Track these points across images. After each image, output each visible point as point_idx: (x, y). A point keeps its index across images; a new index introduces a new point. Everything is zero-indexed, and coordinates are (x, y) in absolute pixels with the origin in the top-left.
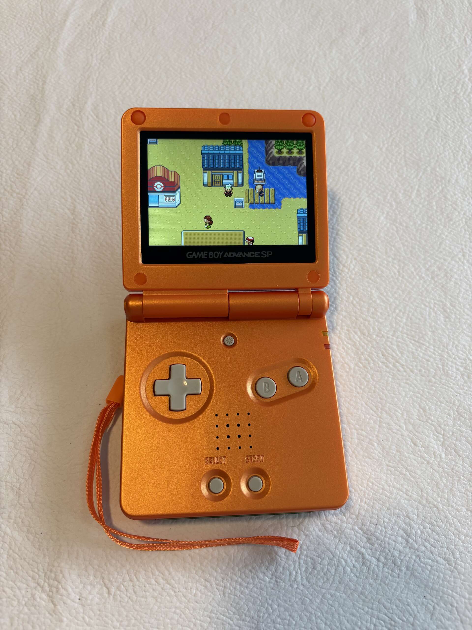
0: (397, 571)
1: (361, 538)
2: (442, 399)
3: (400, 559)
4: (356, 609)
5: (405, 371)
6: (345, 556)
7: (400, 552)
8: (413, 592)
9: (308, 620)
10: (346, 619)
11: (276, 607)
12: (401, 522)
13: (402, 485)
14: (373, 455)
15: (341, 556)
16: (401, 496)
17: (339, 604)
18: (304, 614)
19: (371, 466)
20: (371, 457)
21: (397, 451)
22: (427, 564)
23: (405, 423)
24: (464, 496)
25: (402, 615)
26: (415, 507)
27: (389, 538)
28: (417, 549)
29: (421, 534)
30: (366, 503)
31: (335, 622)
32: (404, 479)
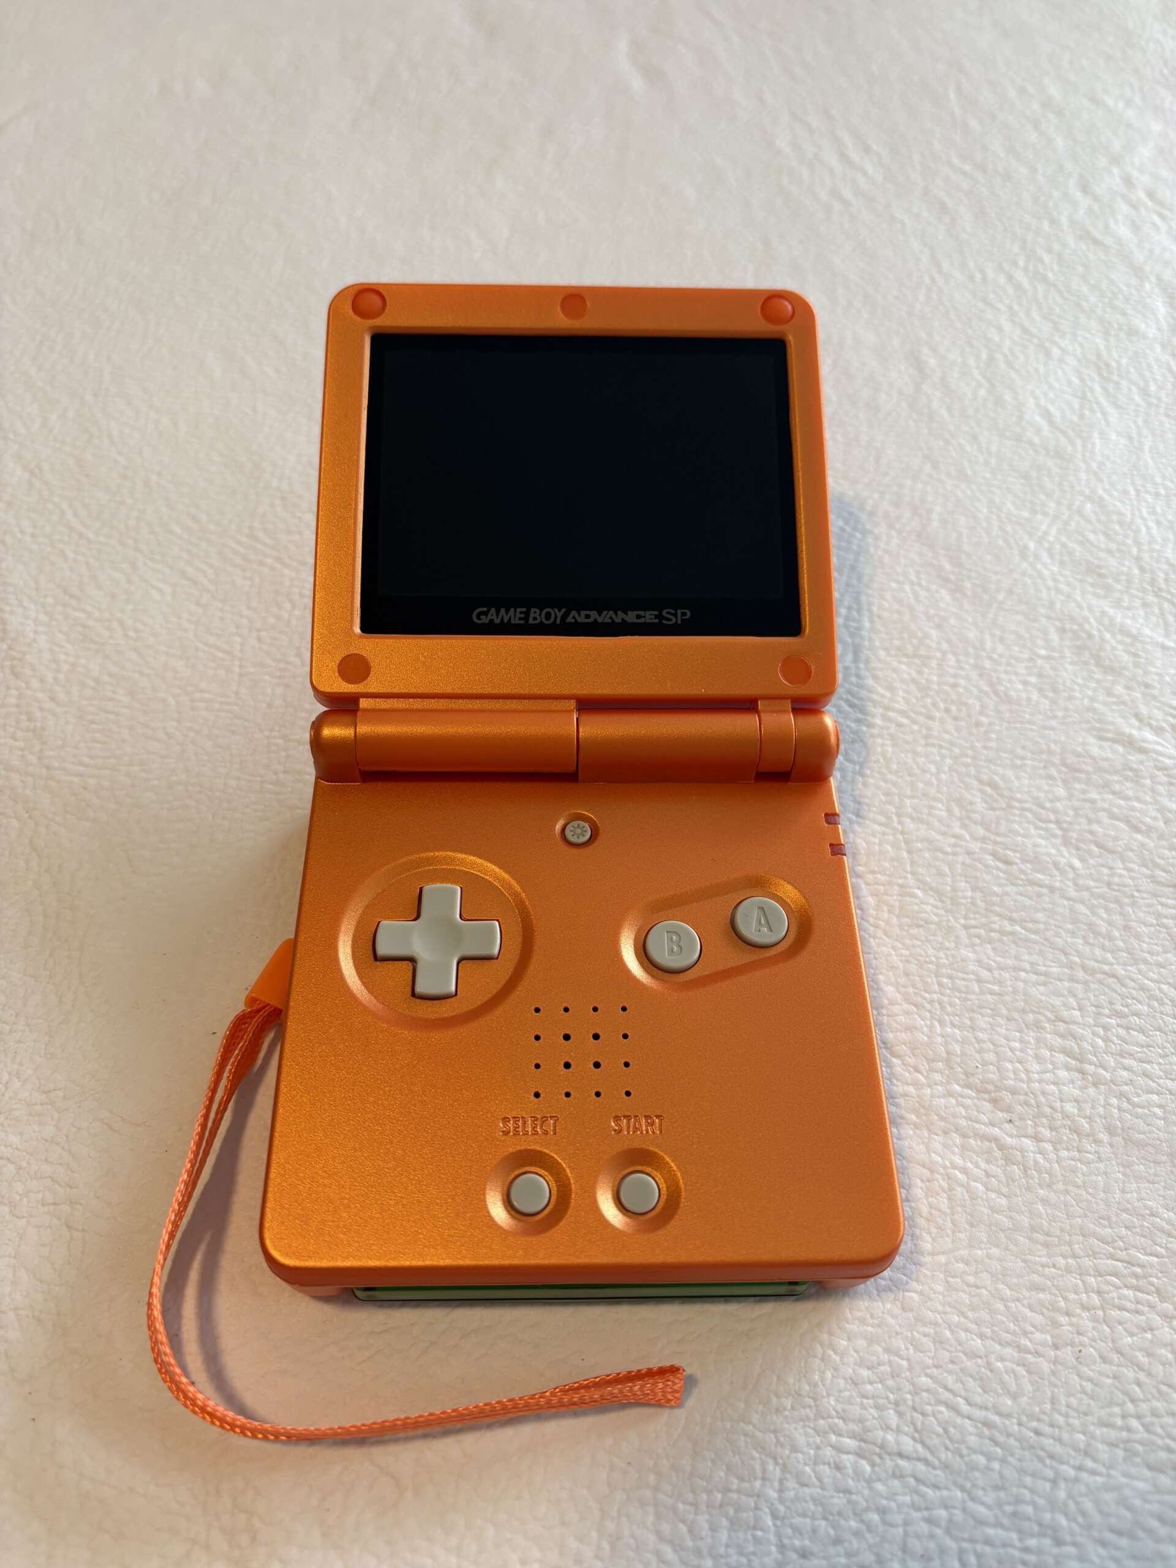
0: (1092, 1148)
1: (975, 1105)
2: (1019, 751)
3: (1085, 1117)
4: (1037, 1273)
5: (914, 722)
6: (958, 1160)
7: (1077, 1101)
8: (1149, 1182)
9: (934, 1342)
10: (1023, 1306)
11: (845, 1343)
12: (1049, 1036)
13: (1017, 958)
14: (923, 915)
15: (948, 1164)
16: (1025, 982)
17: (992, 1275)
18: (918, 1332)
19: (929, 941)
20: (923, 923)
21: (974, 889)
22: (1149, 1105)
23: (964, 826)
24: (1159, 932)
25: (1150, 1242)
26: (1066, 993)
27: (1040, 1081)
28: (1112, 1081)
29: (1106, 1046)
30: (953, 1025)
31: (1004, 1322)
32: (1015, 943)
